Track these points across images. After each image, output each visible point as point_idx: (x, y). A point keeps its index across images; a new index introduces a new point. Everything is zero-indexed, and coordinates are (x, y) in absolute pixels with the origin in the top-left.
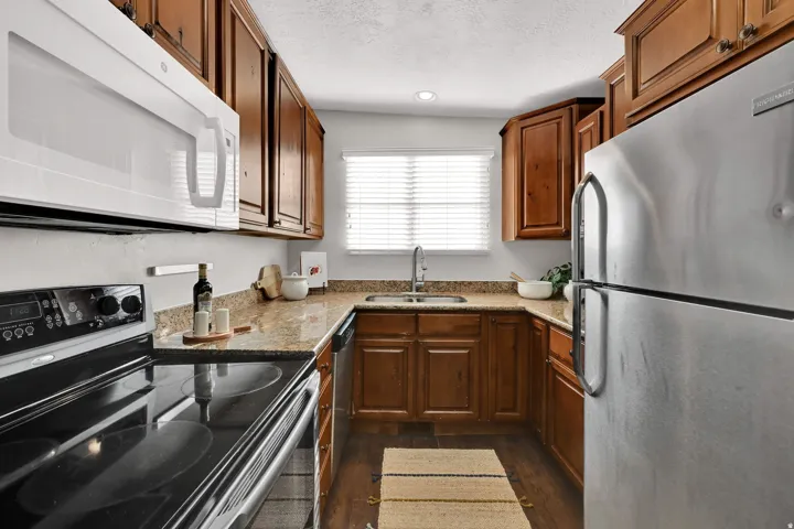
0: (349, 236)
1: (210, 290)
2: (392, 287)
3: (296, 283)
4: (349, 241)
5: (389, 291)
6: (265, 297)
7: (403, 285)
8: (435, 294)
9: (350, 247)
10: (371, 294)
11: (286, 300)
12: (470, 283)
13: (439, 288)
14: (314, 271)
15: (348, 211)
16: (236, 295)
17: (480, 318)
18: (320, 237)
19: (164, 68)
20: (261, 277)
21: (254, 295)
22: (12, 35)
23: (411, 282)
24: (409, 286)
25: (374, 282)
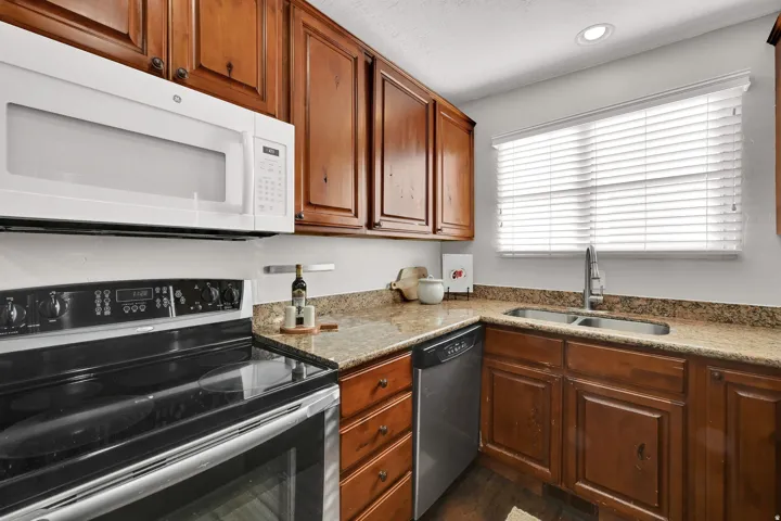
0: (502, 236)
1: (304, 288)
2: (556, 299)
3: (431, 287)
4: (502, 242)
5: (552, 304)
6: (402, 298)
7: (573, 298)
8: (624, 315)
9: (504, 248)
10: (522, 306)
11: (422, 303)
12: (697, 305)
13: (630, 307)
14: (457, 274)
15: (499, 206)
16: (365, 293)
17: (685, 365)
18: (471, 238)
19: (177, 99)
20: (399, 279)
21: (389, 296)
22: (10, 105)
23: (583, 295)
24: (579, 299)
25: (532, 292)
